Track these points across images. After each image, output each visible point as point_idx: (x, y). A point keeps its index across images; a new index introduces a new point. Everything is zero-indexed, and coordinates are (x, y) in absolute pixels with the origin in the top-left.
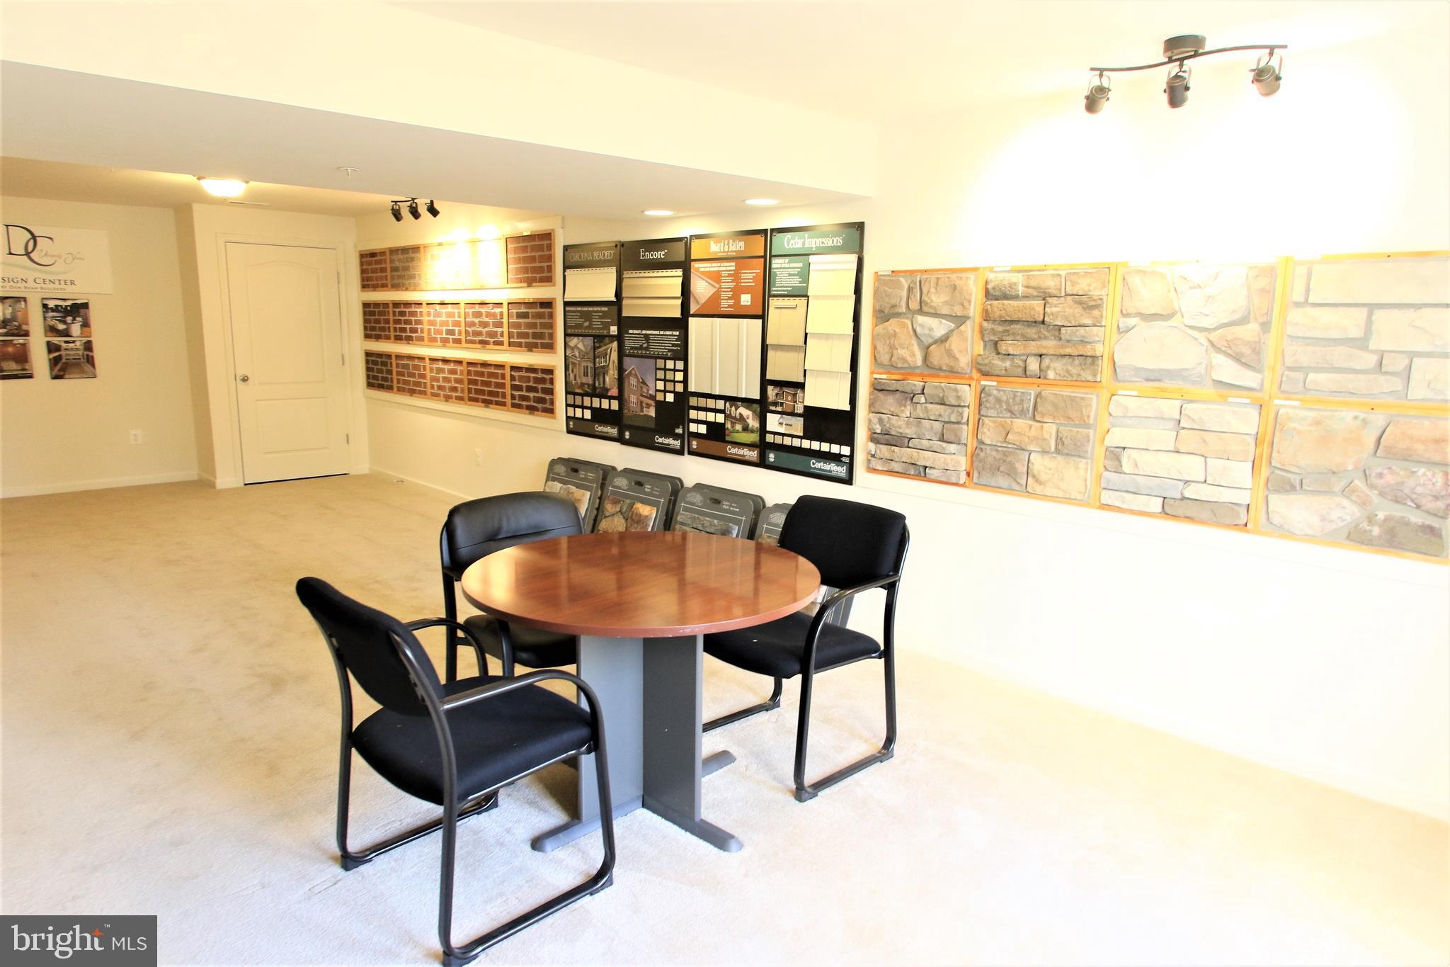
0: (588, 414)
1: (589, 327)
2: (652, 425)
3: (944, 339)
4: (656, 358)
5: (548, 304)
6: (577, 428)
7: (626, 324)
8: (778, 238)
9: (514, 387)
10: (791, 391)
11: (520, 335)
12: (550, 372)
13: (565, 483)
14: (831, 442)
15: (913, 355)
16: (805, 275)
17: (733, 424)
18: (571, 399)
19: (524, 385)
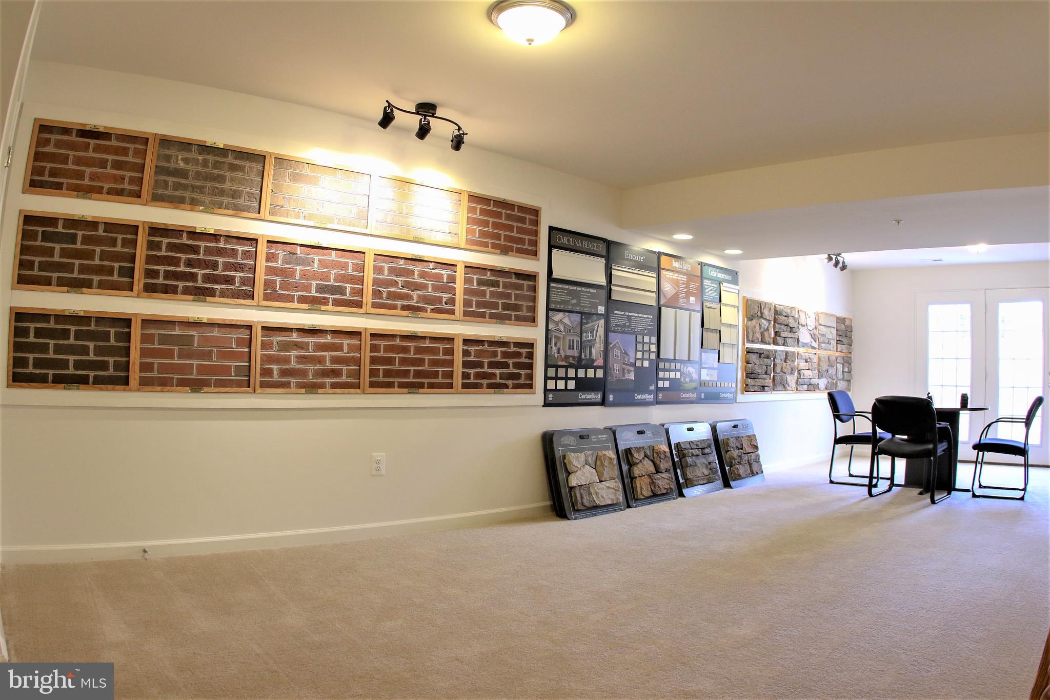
0: (571, 385)
1: (578, 304)
2: (631, 385)
4: (636, 334)
5: (529, 277)
6: (554, 400)
7: (612, 306)
8: (707, 268)
9: (466, 364)
12: (531, 345)
15: (760, 336)
16: (719, 291)
17: (684, 378)
18: (551, 372)
19: (486, 361)
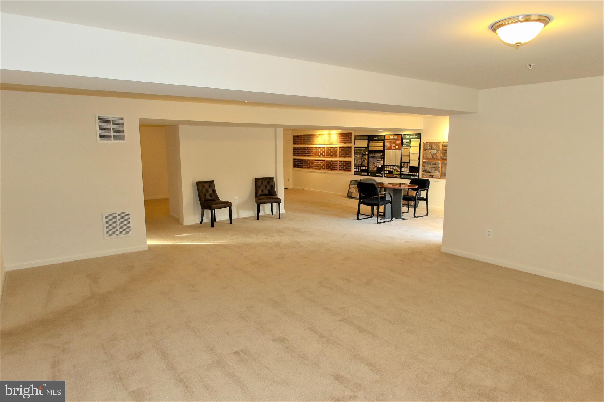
0: (360, 171)
1: (360, 152)
2: (376, 172)
3: (436, 154)
4: (377, 158)
5: (350, 148)
6: (356, 173)
7: (370, 152)
8: (404, 135)
9: (340, 166)
10: (407, 164)
11: (342, 154)
12: (350, 162)
13: (355, 185)
14: (415, 172)
15: (430, 156)
16: (410, 142)
17: (394, 171)
18: (355, 167)
19: (343, 165)
